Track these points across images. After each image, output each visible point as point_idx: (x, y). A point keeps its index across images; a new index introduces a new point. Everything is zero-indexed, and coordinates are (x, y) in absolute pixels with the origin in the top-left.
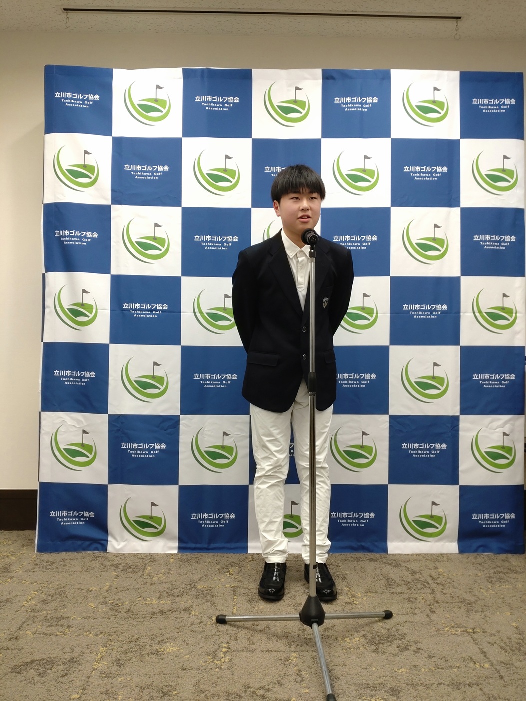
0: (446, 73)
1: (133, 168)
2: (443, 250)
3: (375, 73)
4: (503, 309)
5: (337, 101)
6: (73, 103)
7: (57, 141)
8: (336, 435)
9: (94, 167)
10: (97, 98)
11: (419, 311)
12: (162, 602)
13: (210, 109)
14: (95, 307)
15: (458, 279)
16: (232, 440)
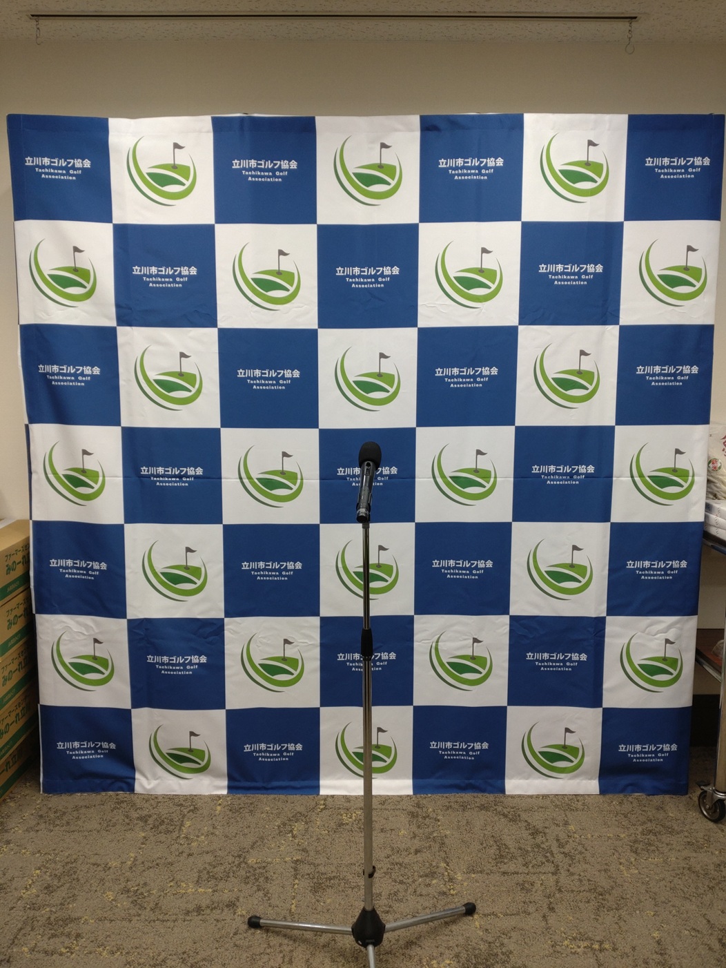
0: (607, 117)
1: (145, 270)
2: (591, 388)
3: (500, 119)
4: (675, 471)
5: (443, 163)
6: (51, 174)
7: (33, 231)
8: (437, 642)
9: (89, 271)
10: (87, 163)
11: (554, 474)
12: (200, 890)
13: (253, 179)
14: (101, 474)
15: (611, 429)
16: (296, 650)
